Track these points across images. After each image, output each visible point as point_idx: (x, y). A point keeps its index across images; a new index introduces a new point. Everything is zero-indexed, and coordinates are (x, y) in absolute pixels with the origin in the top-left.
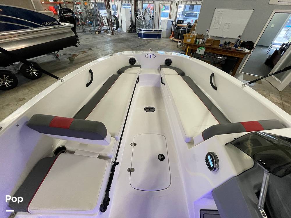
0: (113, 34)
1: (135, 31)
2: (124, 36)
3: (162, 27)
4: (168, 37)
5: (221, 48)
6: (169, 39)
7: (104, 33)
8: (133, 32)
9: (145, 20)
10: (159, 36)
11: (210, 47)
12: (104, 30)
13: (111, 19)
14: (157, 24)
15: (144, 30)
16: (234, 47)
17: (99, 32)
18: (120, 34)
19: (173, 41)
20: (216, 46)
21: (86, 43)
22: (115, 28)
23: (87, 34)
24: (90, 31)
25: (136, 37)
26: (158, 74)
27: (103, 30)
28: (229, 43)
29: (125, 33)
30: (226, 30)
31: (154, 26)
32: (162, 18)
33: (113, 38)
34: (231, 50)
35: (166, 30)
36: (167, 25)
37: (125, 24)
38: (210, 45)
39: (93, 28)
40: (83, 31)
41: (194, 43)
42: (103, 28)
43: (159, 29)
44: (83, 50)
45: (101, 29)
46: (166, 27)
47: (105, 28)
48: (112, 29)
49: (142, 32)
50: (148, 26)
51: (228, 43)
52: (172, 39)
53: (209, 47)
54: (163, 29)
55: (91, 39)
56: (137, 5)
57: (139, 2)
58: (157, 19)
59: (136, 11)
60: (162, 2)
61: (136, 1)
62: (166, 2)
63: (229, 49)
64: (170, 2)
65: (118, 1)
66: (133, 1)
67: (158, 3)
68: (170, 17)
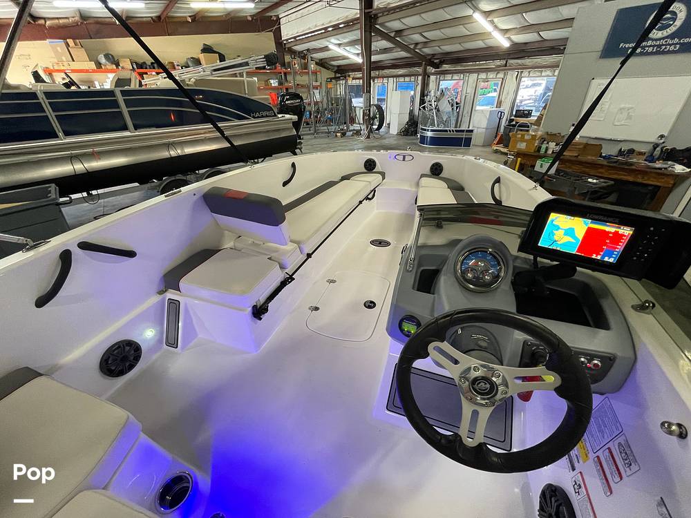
0: (368, 137)
2: (392, 141)
3: (476, 125)
4: (487, 144)
5: (605, 163)
7: (352, 136)
8: (412, 135)
9: (438, 110)
10: (467, 142)
11: (575, 159)
12: (354, 130)
13: (369, 110)
14: (466, 119)
16: (645, 160)
17: (344, 134)
18: (382, 138)
19: (496, 152)
20: (590, 158)
22: (375, 127)
24: (326, 133)
25: (415, 144)
26: (414, 189)
27: (350, 131)
28: (631, 151)
29: (393, 136)
30: (622, 123)
31: (458, 123)
33: (366, 144)
34: (634, 167)
35: (484, 130)
36: (489, 120)
38: (577, 155)
39: (332, 128)
40: (315, 132)
41: (535, 152)
42: (351, 128)
45: (348, 128)
46: (484, 124)
47: (356, 127)
48: (367, 128)
49: (429, 134)
50: (446, 123)
51: (627, 153)
52: (495, 148)
53: (572, 159)
54: (478, 128)
55: (326, 146)
56: (428, 84)
57: (432, 78)
58: (468, 108)
59: (423, 95)
60: (483, 76)
61: (426, 76)
62: (491, 75)
63: (626, 163)
64: (501, 75)
65: (391, 80)
66: (420, 78)
67: (474, 76)
68: (499, 104)
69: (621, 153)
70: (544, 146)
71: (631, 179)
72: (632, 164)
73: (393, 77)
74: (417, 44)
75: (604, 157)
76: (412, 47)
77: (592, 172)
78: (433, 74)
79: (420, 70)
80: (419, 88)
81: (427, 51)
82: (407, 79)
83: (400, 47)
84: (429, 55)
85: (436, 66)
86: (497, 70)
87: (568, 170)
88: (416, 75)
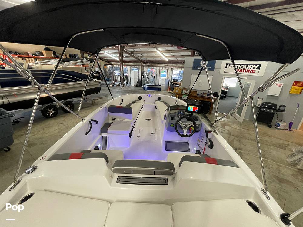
0: (124, 87)
1: (141, 86)
3: (162, 84)
4: (166, 90)
6: (166, 92)
7: (116, 86)
8: (139, 86)
12: (117, 84)
13: (123, 77)
14: (158, 81)
15: (147, 85)
17: (113, 86)
18: (128, 87)
20: (195, 95)
21: (104, 92)
23: (104, 87)
28: (204, 93)
29: (133, 87)
31: (155, 83)
32: (161, 78)
33: (123, 90)
35: (164, 85)
36: (165, 82)
37: (133, 81)
39: (108, 83)
43: (160, 85)
44: (101, 97)
45: (114, 83)
46: (164, 84)
48: (123, 83)
49: (147, 86)
52: (169, 91)
53: (190, 95)
55: (107, 90)
56: (143, 69)
57: (145, 67)
58: (158, 78)
59: (142, 73)
60: (161, 68)
61: (142, 67)
62: (164, 68)
63: (203, 96)
64: (167, 69)
65: (129, 66)
66: (140, 67)
67: (158, 68)
68: (167, 77)
69: (202, 94)
70: (183, 92)
71: (205, 100)
72: (204, 96)
73: (130, 66)
74: (138, 56)
75: (198, 95)
76: (137, 57)
77: (196, 98)
78: (145, 66)
79: (140, 64)
80: (140, 70)
81: (142, 59)
82: (135, 67)
83: (132, 56)
84: (143, 60)
85: (146, 64)
86: (165, 67)
87: (190, 98)
88: (139, 66)
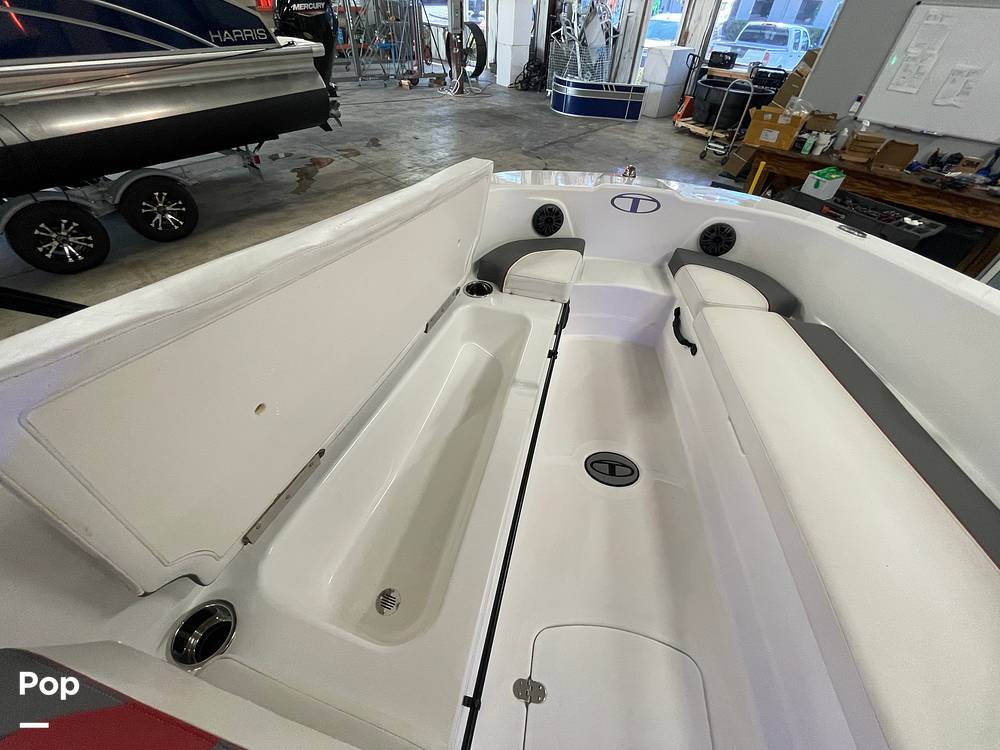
0: (461, 91)
1: (542, 86)
2: (502, 102)
3: (648, 78)
5: (916, 180)
6: (668, 125)
8: (535, 90)
9: (584, 44)
10: (634, 111)
12: (433, 74)
13: (461, 35)
14: (626, 64)
15: (576, 85)
17: (414, 83)
18: (485, 93)
20: (892, 170)
21: (365, 120)
23: (372, 88)
24: (380, 77)
25: (544, 109)
26: (660, 291)
27: (426, 76)
28: (957, 158)
29: (503, 90)
30: (951, 101)
32: (649, 43)
34: (965, 193)
35: (661, 87)
36: (670, 69)
37: (508, 58)
39: (392, 68)
40: (360, 75)
41: (793, 150)
42: (428, 70)
44: (349, 145)
46: (663, 77)
47: (436, 68)
48: (458, 72)
49: (570, 91)
50: (593, 71)
51: (948, 161)
52: (680, 124)
53: (860, 169)
54: (650, 83)
55: (382, 106)
59: (554, 10)
63: (957, 185)
68: (684, 37)
69: (935, 159)
70: (810, 140)
72: (961, 188)
75: (911, 169)
77: (889, 194)
